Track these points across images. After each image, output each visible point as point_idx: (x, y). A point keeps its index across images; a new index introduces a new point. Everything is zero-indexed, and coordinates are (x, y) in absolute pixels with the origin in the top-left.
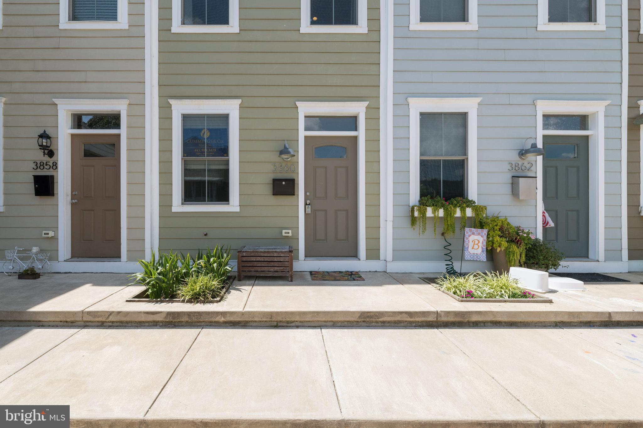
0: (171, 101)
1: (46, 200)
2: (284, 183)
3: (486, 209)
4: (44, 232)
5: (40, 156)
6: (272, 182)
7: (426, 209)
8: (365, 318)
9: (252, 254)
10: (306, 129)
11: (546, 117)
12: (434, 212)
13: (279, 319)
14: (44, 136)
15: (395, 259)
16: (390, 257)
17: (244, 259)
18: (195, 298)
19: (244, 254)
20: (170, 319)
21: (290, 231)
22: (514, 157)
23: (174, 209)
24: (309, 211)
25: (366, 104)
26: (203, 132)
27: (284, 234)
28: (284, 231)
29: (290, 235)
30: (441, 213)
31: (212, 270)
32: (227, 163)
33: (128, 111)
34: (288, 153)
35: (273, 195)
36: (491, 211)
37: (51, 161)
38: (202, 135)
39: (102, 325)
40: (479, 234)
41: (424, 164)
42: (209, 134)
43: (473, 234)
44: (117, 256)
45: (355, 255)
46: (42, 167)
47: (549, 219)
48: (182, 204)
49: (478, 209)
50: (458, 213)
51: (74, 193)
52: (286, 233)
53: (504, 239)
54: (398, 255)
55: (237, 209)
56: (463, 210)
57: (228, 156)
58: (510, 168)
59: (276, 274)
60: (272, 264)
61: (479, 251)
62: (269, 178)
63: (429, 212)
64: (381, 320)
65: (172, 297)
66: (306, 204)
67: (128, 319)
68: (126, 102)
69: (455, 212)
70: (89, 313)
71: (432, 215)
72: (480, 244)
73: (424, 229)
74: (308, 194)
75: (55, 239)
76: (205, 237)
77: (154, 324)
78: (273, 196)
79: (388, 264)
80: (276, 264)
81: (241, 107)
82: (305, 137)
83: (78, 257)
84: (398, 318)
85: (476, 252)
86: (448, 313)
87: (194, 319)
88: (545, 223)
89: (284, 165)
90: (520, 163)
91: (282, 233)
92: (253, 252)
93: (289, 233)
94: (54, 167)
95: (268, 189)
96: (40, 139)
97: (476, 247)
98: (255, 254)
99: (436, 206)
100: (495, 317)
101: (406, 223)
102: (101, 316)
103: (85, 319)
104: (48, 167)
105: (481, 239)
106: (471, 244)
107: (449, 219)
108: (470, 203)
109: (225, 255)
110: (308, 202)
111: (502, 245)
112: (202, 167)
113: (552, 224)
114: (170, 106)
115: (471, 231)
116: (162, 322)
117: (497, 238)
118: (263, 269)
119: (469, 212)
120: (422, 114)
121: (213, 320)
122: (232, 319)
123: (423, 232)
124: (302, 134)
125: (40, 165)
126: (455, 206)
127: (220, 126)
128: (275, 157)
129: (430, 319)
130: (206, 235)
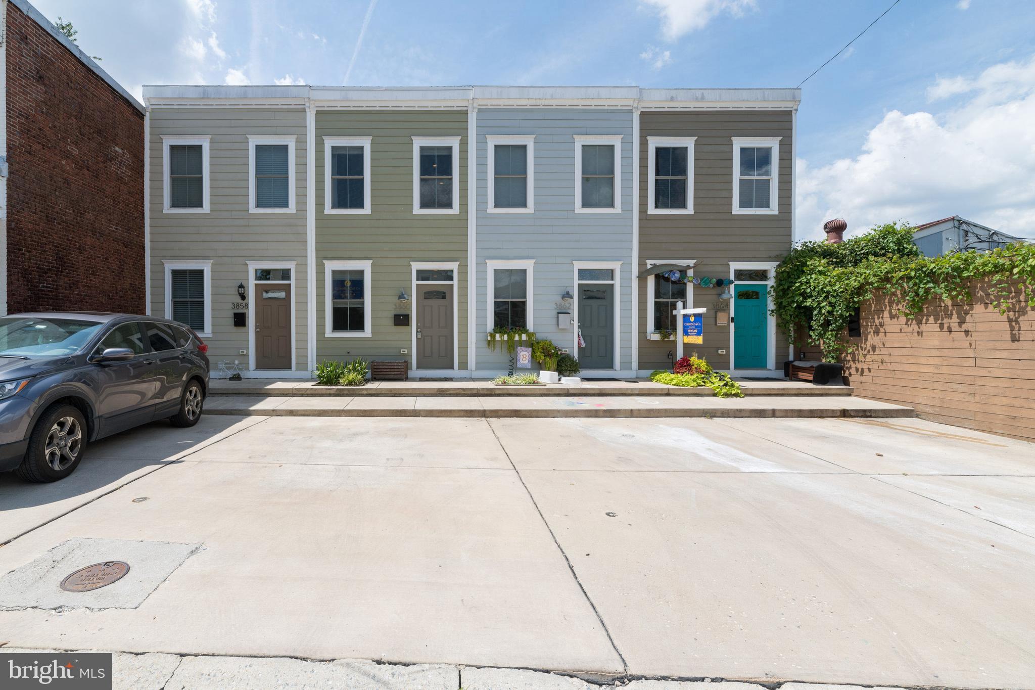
0: (325, 262)
1: (241, 329)
2: (402, 317)
3: (535, 335)
4: (240, 351)
5: (238, 299)
6: (393, 316)
7: (495, 335)
8: (440, 391)
9: (381, 364)
10: (418, 280)
11: (580, 271)
12: (500, 337)
13: (395, 392)
14: (241, 286)
15: (476, 369)
16: (474, 367)
17: (375, 367)
18: (349, 384)
19: (376, 364)
20: (338, 392)
21: (406, 350)
22: (558, 299)
23: (327, 335)
24: (419, 336)
25: (458, 263)
26: (346, 282)
27: (402, 352)
28: (402, 350)
29: (406, 352)
30: (506, 337)
31: (358, 371)
32: (363, 303)
33: (296, 268)
34: (404, 298)
35: (395, 325)
36: (540, 336)
37: (244, 302)
38: (345, 284)
39: (302, 395)
40: (526, 351)
41: (497, 304)
42: (350, 284)
43: (523, 351)
44: (289, 367)
45: (452, 367)
46: (238, 307)
47: (582, 342)
48: (332, 332)
49: (530, 335)
50: (517, 338)
51: (258, 324)
52: (403, 351)
53: (542, 354)
54: (479, 367)
55: (370, 335)
56: (520, 336)
57: (363, 298)
58: (556, 307)
59: (396, 377)
60: (393, 370)
61: (527, 361)
62: (391, 314)
63: (498, 337)
64: (448, 392)
65: (337, 384)
66: (417, 332)
67: (316, 392)
68: (295, 263)
69: (514, 337)
70: (296, 389)
71: (500, 339)
72: (527, 358)
73: (494, 348)
74: (419, 324)
75: (247, 355)
76: (348, 354)
77: (330, 395)
78: (395, 327)
79: (473, 372)
80: (395, 370)
81: (372, 265)
82: (417, 285)
83: (260, 369)
84: (458, 392)
85: (524, 362)
86: (483, 389)
87: (351, 392)
88: (579, 344)
89: (402, 305)
90: (563, 304)
91: (400, 351)
92: (381, 362)
93: (405, 351)
94: (246, 307)
95: (391, 322)
96: (240, 289)
97: (524, 359)
98: (383, 364)
99: (502, 333)
100: (508, 391)
101: (485, 344)
102: (302, 391)
103: (294, 392)
104: (242, 307)
105: (527, 354)
106: (521, 357)
107: (510, 341)
108: (526, 331)
109: (364, 363)
110: (419, 330)
111: (541, 357)
112: (345, 306)
113: (583, 345)
114: (324, 264)
115: (521, 349)
116: (333, 394)
117: (539, 354)
118: (389, 373)
119: (524, 337)
120: (495, 270)
121: (361, 393)
122: (370, 392)
123: (494, 350)
124: (415, 282)
125: (237, 306)
126: (515, 333)
127: (357, 278)
128: (395, 299)
129: (474, 392)
130: (348, 353)
